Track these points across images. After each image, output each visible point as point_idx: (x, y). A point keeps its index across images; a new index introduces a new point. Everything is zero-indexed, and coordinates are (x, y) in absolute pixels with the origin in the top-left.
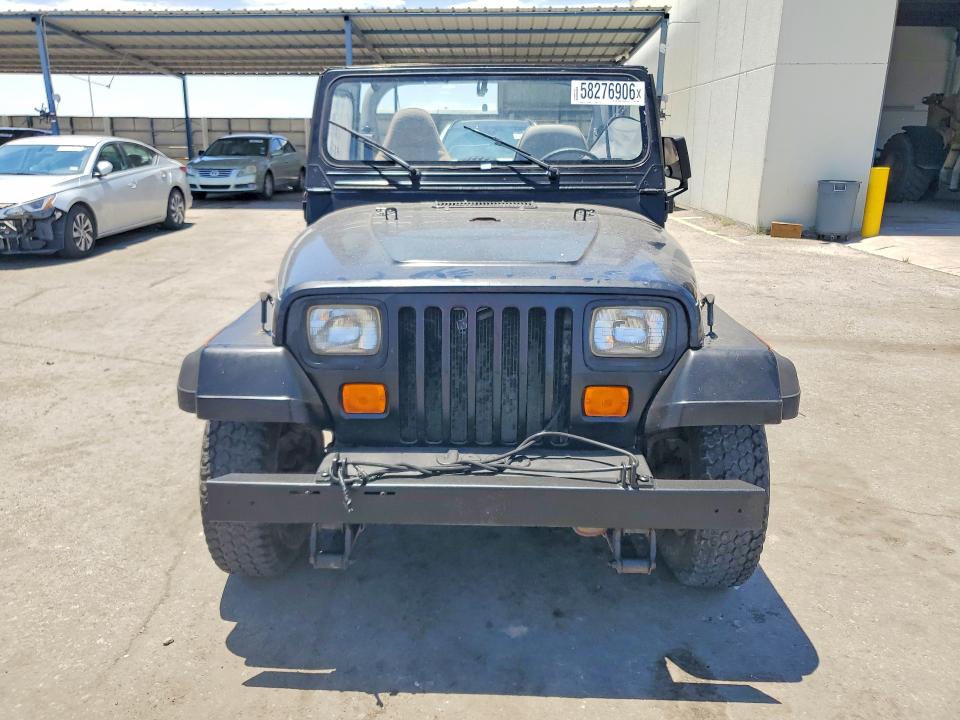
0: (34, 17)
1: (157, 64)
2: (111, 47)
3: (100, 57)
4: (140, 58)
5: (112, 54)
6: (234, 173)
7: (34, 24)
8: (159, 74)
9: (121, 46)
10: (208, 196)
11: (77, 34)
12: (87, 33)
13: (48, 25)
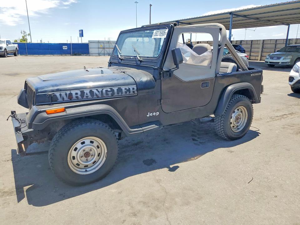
0: (231, 13)
1: (276, 22)
2: (258, 18)
3: (254, 22)
4: (269, 21)
5: (257, 21)
6: (282, 58)
7: (230, 15)
8: (278, 25)
9: (261, 18)
10: (275, 66)
11: (245, 16)
12: (248, 15)
13: (235, 15)
